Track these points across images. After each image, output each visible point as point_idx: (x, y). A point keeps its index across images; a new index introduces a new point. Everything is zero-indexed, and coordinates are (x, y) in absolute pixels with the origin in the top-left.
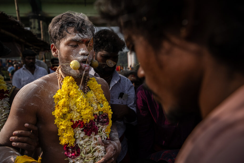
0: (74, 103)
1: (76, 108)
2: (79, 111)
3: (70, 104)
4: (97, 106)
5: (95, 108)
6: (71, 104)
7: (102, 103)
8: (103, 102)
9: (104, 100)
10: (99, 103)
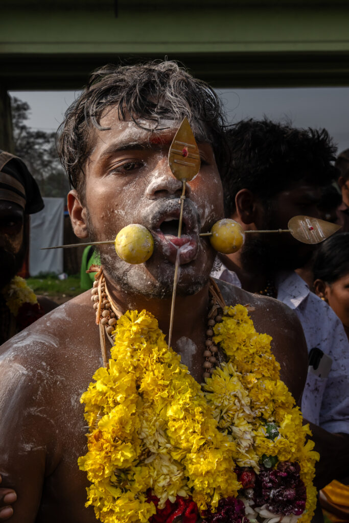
0: (157, 423)
1: (168, 446)
2: (176, 456)
3: (144, 429)
4: (254, 433)
5: (245, 444)
6: (148, 431)
7: (273, 419)
8: (279, 415)
9: (283, 405)
10: (262, 418)
